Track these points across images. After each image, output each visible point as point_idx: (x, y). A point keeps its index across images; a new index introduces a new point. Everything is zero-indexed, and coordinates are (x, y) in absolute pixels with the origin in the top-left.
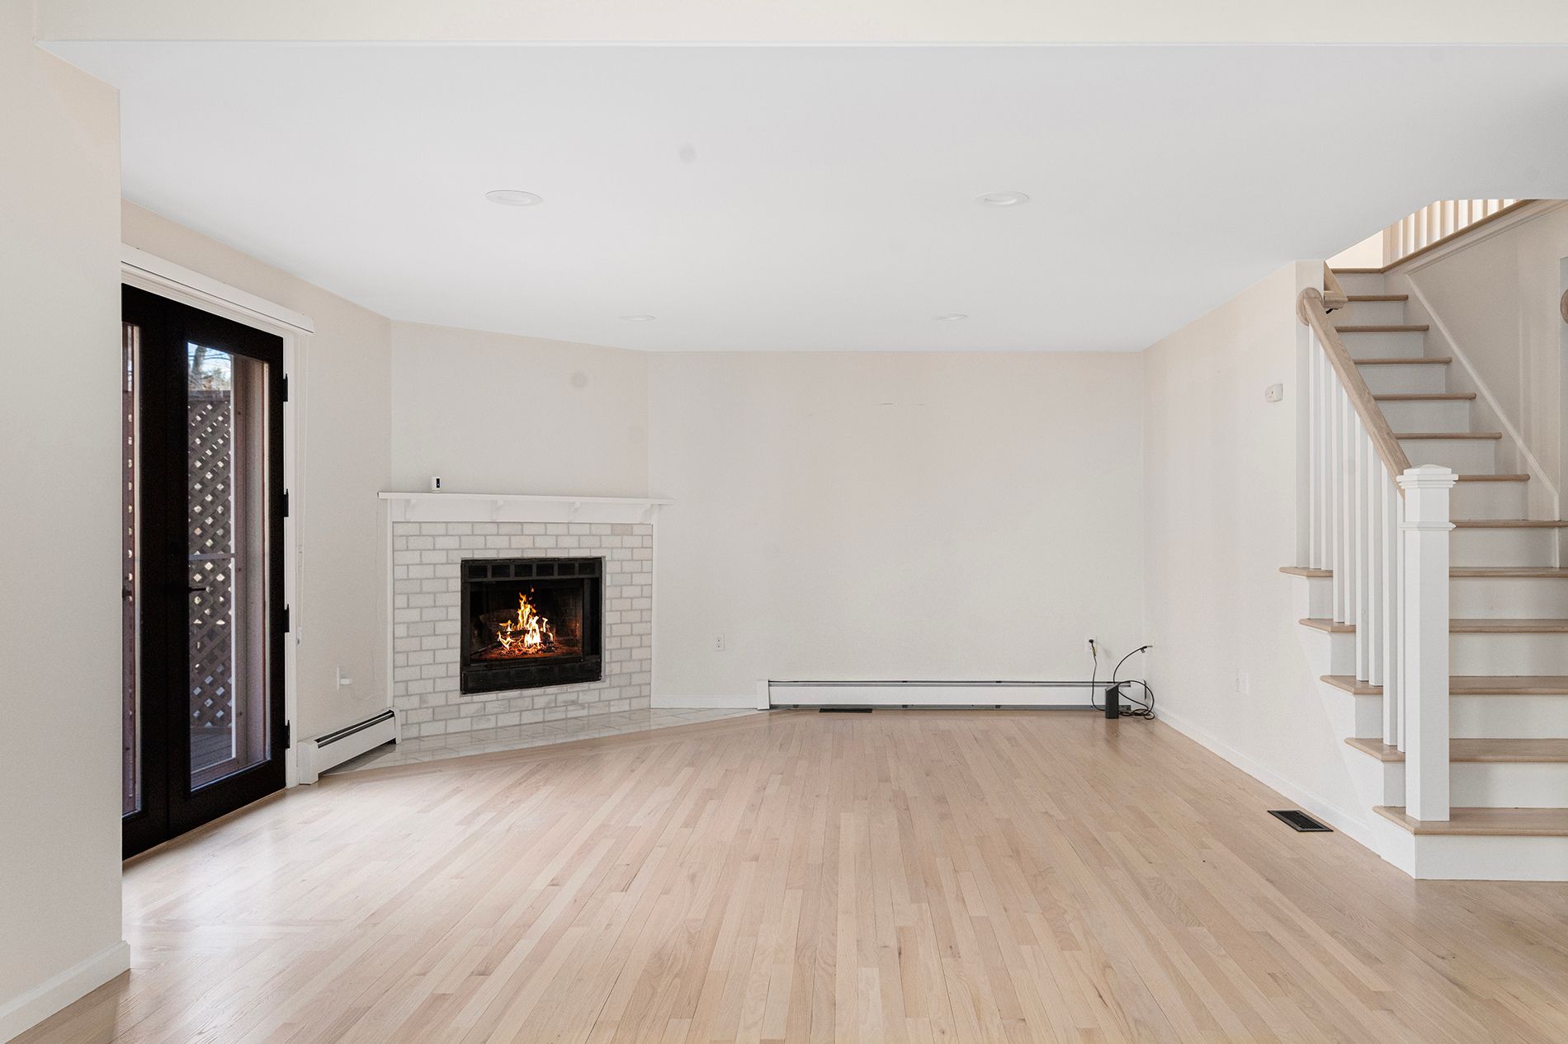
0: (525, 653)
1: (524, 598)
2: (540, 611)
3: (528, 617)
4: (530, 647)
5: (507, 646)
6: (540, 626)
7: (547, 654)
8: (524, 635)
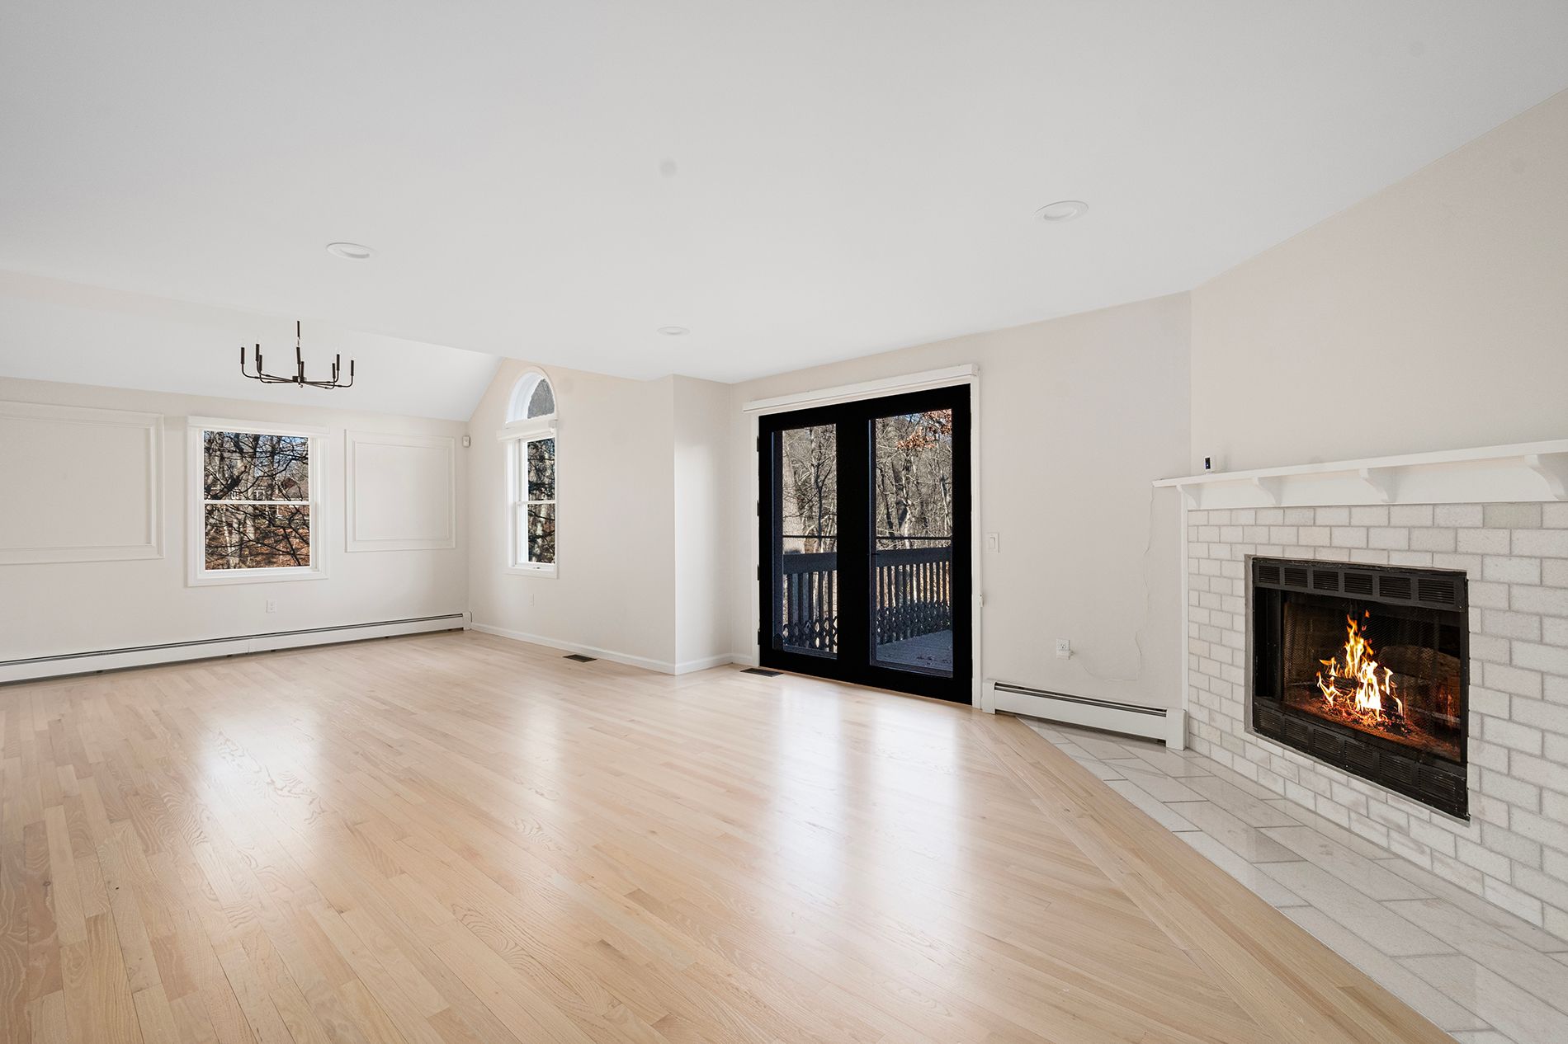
0: (1356, 721)
1: (1355, 626)
2: (1380, 653)
3: (1361, 660)
4: (1365, 713)
5: (1330, 699)
6: (1381, 682)
7: (1391, 736)
8: (1355, 688)
